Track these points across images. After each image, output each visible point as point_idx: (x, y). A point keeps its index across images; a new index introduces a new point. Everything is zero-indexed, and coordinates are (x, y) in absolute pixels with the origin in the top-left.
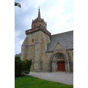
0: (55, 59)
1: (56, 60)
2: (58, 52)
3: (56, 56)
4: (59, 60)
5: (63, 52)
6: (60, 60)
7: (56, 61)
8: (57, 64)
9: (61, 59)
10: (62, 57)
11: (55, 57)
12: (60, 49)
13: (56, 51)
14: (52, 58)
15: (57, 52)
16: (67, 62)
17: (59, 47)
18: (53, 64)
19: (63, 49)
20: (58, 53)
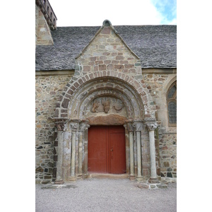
0: (79, 110)
1: (81, 118)
2: (101, 74)
3: (85, 96)
4: (99, 115)
5: (130, 75)
6: (103, 115)
7: (81, 122)
8: (84, 137)
9: (111, 112)
10: (114, 103)
11: (78, 96)
12: (112, 58)
13: (87, 68)
14: (65, 105)
15: (94, 73)
16: (147, 129)
17: (109, 48)
18: (68, 134)
19: (130, 62)
20: (98, 80)
